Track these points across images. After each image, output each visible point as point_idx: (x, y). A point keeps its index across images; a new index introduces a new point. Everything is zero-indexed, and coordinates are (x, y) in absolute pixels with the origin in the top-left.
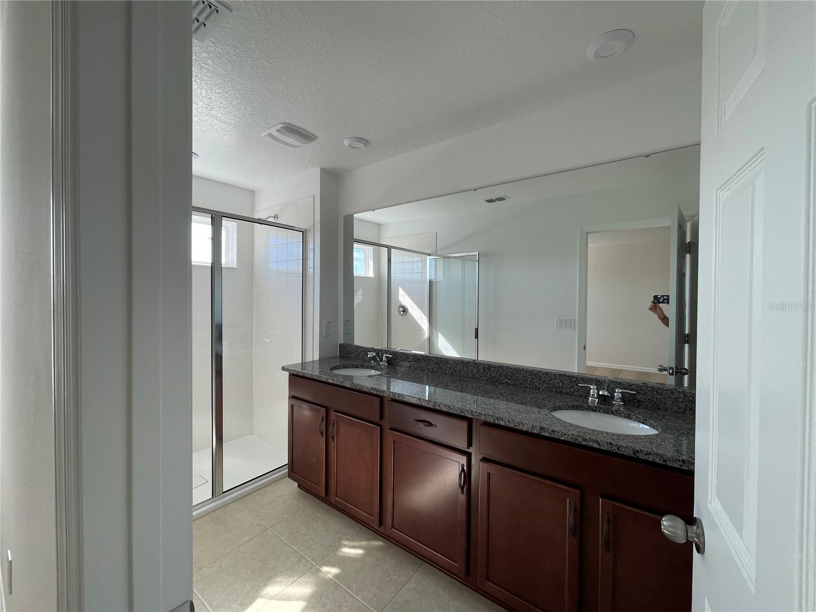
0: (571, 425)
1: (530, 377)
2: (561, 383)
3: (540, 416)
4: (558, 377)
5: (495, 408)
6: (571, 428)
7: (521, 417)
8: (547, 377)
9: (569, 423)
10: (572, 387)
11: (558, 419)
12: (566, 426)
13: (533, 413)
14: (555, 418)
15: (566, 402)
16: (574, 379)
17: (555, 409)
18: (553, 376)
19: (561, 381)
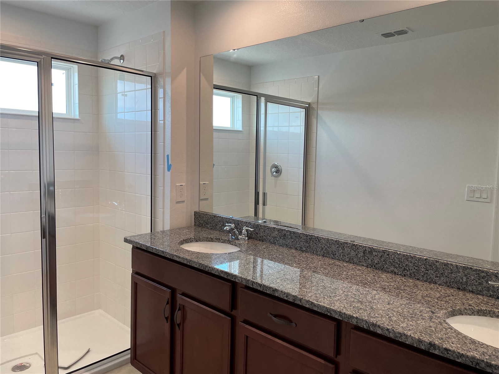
0: (473, 342)
1: (423, 266)
2: (465, 278)
3: (431, 324)
4: (461, 271)
5: (372, 308)
6: (472, 347)
7: (404, 325)
8: (447, 269)
9: (471, 339)
10: (480, 284)
11: (455, 331)
12: (465, 343)
13: (423, 319)
14: (451, 328)
15: (471, 306)
16: (483, 274)
17: (453, 314)
18: (455, 268)
19: (466, 276)
